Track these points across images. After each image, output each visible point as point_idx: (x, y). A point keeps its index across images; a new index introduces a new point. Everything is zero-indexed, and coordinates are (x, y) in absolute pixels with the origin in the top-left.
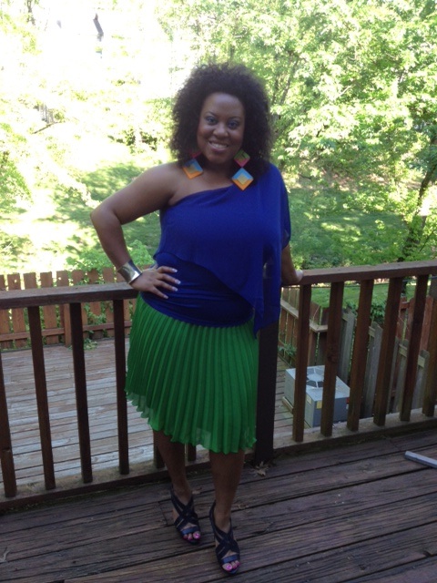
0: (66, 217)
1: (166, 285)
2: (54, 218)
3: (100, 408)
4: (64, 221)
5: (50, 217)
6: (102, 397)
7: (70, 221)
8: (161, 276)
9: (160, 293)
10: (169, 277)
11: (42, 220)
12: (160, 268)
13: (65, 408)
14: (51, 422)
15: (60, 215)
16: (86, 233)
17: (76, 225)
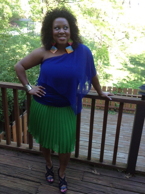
0: (126, 69)
1: (41, 93)
2: (122, 69)
3: (110, 135)
4: (125, 70)
5: (121, 69)
6: (112, 131)
7: (127, 71)
8: (40, 89)
9: (38, 95)
10: (42, 91)
11: (118, 69)
12: (39, 86)
13: (99, 131)
14: (93, 134)
15: (124, 68)
16: (131, 76)
17: (129, 72)
